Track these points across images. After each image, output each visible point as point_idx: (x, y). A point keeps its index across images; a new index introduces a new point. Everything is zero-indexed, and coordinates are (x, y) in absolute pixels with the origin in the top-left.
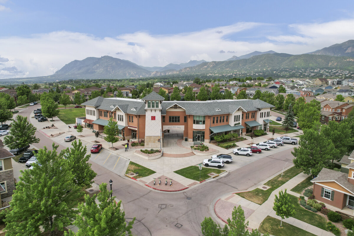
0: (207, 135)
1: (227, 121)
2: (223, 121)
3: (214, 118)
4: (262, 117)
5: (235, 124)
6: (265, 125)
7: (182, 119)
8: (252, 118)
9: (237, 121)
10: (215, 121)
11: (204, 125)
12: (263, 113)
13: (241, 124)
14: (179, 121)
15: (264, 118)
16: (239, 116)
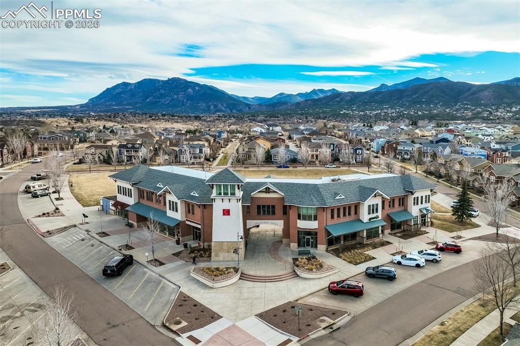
0: (322, 237)
1: (356, 213)
2: (349, 214)
3: (332, 211)
4: (417, 204)
5: (370, 219)
6: (423, 216)
7: (279, 210)
8: (400, 205)
9: (373, 213)
10: (336, 215)
11: (316, 222)
12: (418, 198)
13: (380, 218)
14: (274, 213)
15: (420, 206)
16: (377, 205)
